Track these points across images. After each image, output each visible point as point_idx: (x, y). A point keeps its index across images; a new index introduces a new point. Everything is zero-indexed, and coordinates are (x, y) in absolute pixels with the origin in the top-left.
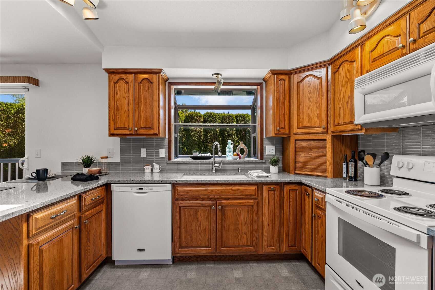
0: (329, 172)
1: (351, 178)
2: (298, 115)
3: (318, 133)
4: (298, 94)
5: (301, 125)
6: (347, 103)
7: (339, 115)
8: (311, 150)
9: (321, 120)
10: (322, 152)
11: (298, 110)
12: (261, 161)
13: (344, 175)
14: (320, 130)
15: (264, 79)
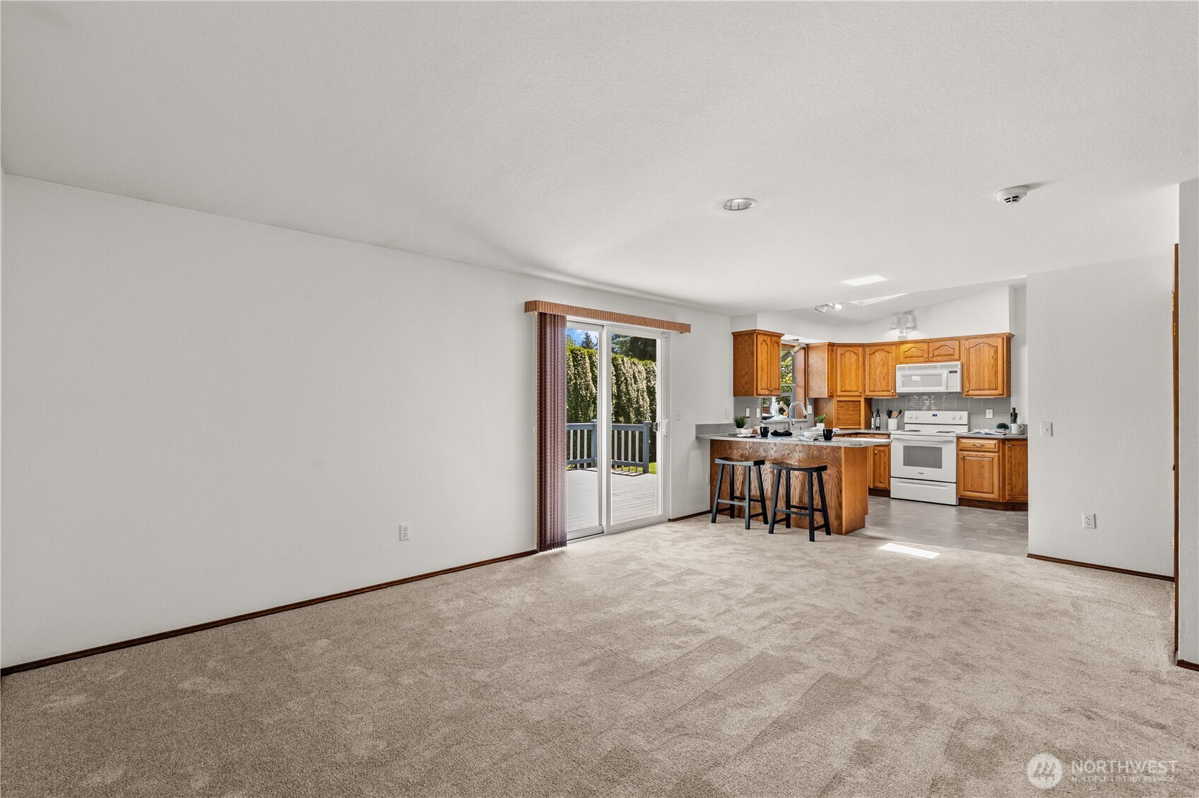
0: (863, 426)
1: (877, 427)
2: (842, 381)
3: (856, 396)
4: (841, 364)
5: (843, 389)
6: (884, 378)
7: (875, 385)
8: (848, 409)
9: (858, 387)
10: (857, 410)
11: (841, 377)
12: (805, 420)
13: (873, 426)
14: (857, 394)
15: (807, 345)
